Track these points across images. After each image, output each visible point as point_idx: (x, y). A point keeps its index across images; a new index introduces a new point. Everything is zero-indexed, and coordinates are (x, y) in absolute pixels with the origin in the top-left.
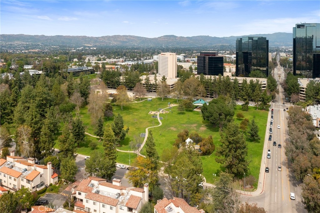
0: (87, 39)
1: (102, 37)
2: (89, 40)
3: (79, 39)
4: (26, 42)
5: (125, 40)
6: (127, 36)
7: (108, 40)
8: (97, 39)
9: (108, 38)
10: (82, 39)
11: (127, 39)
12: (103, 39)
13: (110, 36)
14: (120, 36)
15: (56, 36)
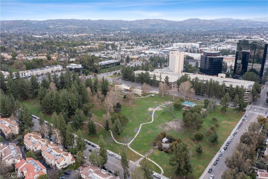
0: (123, 23)
1: (136, 21)
2: (125, 23)
3: (117, 23)
4: (77, 26)
5: (155, 24)
6: (156, 20)
7: (140, 24)
8: (131, 23)
9: (141, 21)
10: (119, 23)
11: (156, 22)
12: (136, 23)
13: (142, 20)
14: (150, 19)
15: (99, 20)
